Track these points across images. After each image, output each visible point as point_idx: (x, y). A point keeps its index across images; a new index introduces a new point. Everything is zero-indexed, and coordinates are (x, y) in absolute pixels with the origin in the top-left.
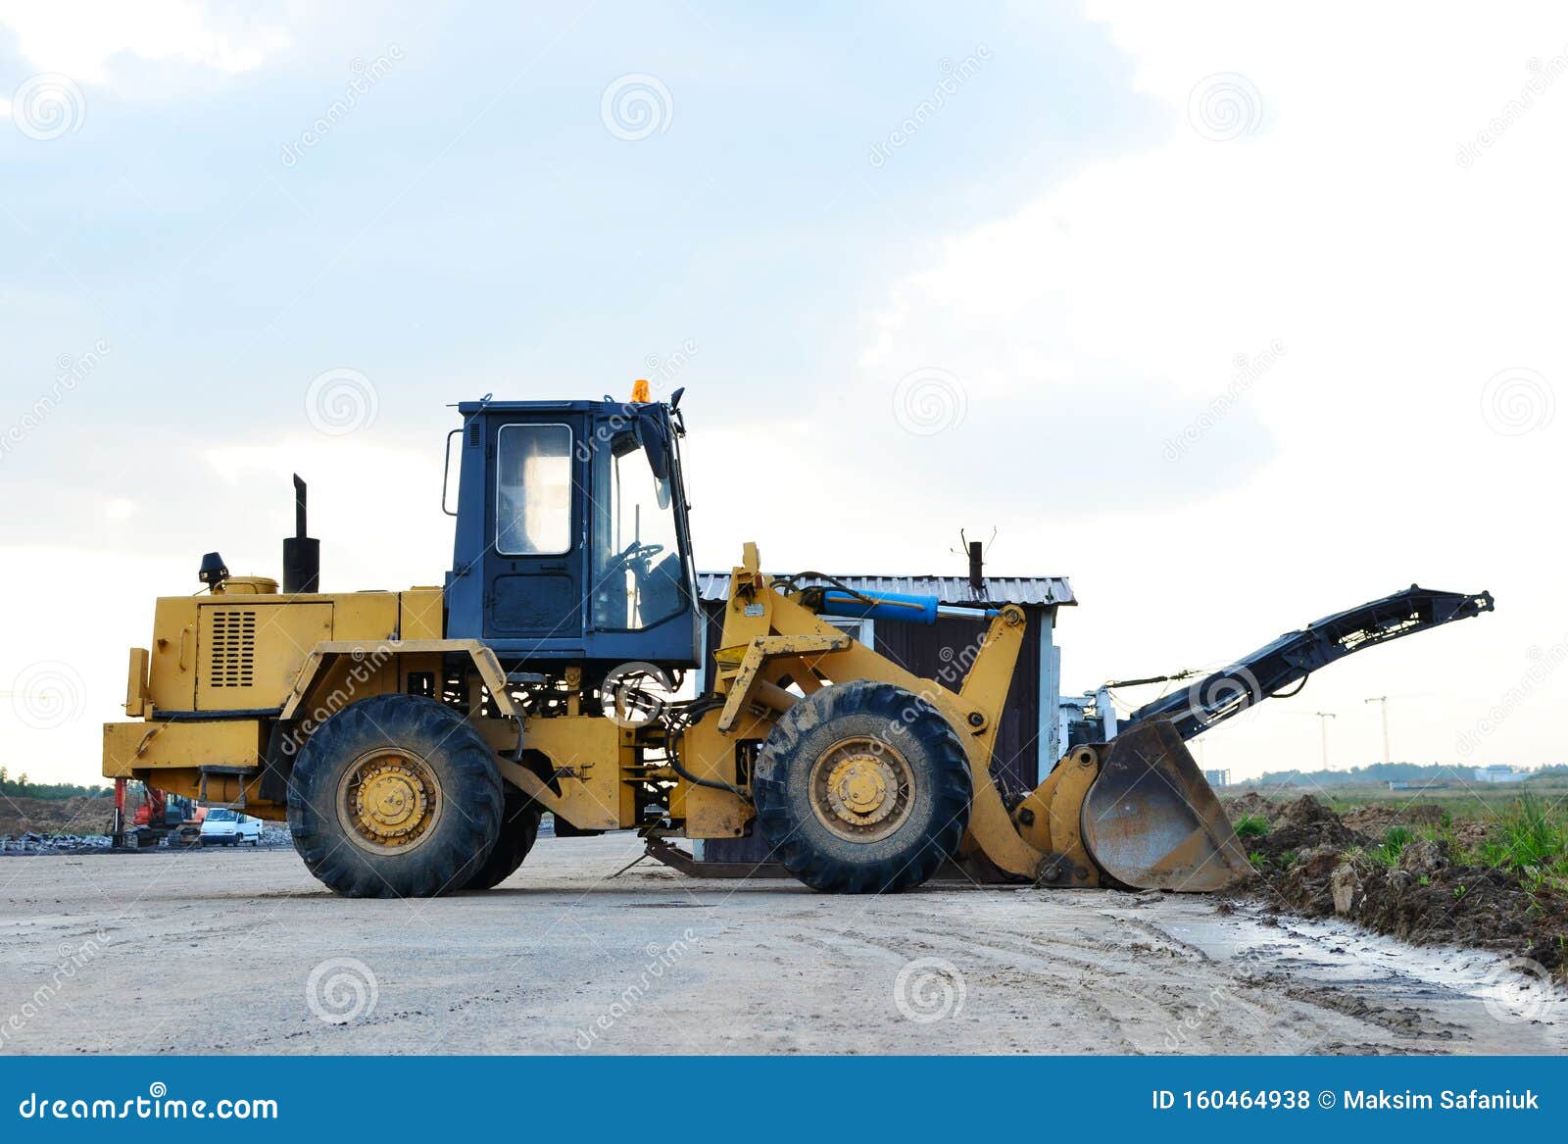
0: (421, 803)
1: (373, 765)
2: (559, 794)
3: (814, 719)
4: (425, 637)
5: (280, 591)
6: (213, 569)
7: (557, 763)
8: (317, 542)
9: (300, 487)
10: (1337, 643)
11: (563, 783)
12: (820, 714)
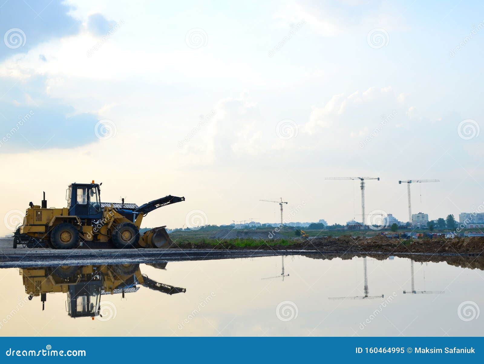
0: (70, 237)
1: (63, 232)
2: (84, 236)
3: (121, 227)
4: (66, 215)
5: (41, 208)
6: (31, 204)
7: (84, 232)
8: (46, 201)
9: (44, 193)
10: (154, 206)
11: (84, 235)
12: (122, 226)
